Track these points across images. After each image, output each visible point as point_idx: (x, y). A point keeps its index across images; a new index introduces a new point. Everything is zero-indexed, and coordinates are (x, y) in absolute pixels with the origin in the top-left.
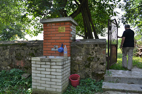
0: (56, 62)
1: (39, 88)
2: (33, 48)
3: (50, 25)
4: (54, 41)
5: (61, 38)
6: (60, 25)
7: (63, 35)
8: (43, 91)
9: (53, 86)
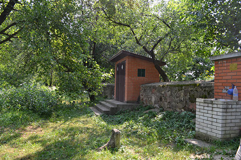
0: (217, 104)
1: (201, 131)
2: (207, 89)
3: (221, 62)
4: (225, 81)
5: (233, 77)
6: (232, 62)
7: (235, 74)
8: (204, 135)
9: (213, 131)
